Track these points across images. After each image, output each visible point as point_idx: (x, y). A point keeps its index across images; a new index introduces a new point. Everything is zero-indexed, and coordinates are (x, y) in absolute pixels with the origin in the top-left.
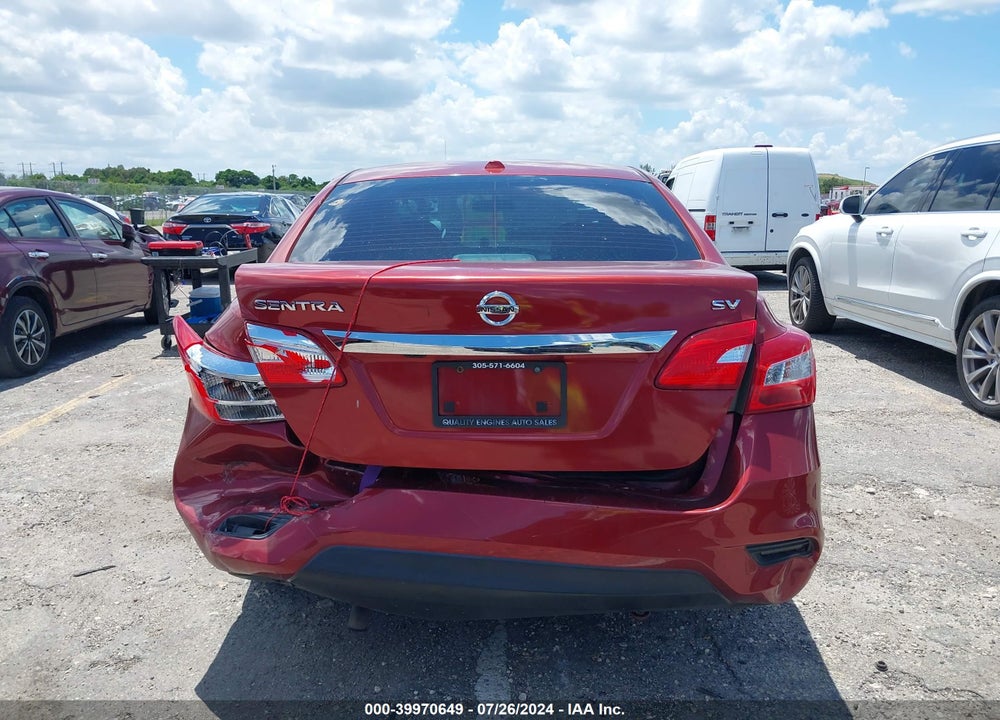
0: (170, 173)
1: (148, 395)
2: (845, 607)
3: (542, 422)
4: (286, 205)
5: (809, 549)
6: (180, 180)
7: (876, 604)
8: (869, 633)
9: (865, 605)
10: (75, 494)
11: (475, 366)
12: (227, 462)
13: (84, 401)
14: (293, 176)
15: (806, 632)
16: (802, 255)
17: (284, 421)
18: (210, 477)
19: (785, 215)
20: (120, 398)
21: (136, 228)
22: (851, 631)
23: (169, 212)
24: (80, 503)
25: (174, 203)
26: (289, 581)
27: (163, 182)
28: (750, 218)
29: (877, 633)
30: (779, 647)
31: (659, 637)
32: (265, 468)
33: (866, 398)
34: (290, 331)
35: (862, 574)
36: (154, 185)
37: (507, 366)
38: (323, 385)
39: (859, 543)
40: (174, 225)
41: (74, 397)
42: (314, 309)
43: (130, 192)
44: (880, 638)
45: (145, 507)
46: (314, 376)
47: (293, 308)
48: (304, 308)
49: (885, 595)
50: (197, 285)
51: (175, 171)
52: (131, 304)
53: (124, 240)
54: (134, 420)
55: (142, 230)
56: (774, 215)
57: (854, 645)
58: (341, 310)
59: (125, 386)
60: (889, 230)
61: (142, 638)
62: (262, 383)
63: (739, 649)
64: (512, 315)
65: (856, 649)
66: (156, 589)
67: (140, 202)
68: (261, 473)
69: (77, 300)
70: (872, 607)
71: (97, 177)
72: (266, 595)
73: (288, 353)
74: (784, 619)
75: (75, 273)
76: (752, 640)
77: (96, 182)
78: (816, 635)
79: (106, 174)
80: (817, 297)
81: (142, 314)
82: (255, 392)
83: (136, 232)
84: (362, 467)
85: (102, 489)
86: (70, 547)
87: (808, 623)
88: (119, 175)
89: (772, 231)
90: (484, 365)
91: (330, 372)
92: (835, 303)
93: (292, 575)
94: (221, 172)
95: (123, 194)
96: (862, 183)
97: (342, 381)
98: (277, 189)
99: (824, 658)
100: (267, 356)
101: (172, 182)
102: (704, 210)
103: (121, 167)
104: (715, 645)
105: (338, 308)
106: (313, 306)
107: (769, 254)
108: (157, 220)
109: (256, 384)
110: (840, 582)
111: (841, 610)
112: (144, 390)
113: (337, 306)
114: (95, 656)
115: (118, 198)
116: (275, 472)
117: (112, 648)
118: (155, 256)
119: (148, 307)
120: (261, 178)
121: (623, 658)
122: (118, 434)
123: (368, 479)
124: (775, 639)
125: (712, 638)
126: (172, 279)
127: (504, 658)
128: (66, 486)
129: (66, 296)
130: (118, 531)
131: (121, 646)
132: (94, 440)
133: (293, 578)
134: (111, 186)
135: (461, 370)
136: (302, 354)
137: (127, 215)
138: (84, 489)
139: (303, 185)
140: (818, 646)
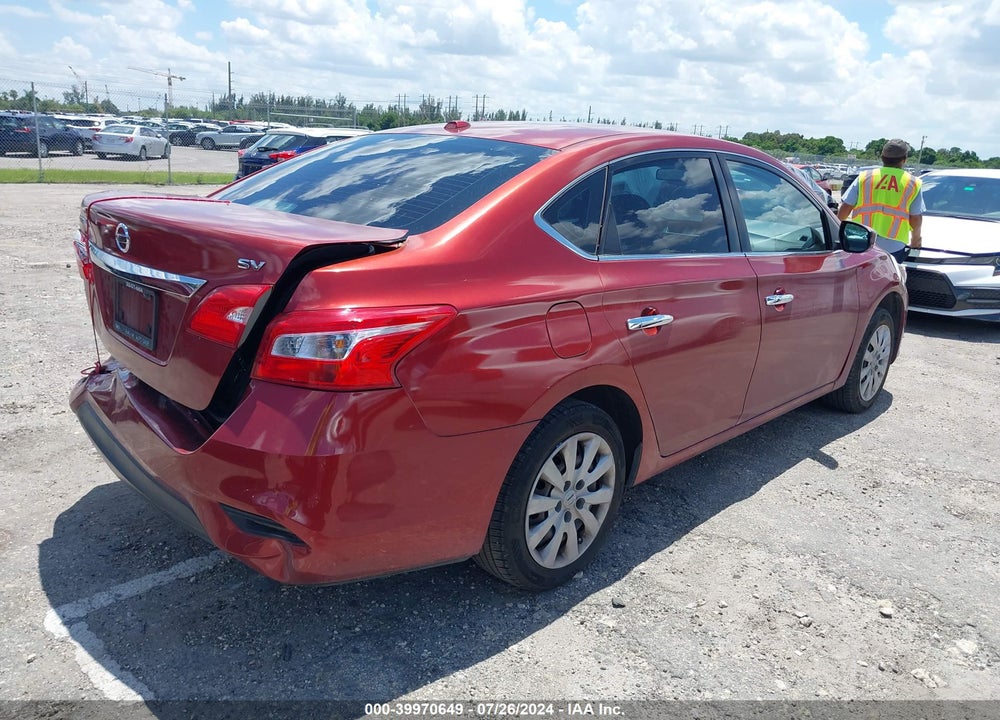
0: (821, 140)
6: (829, 148)
11: (127, 285)
36: (805, 153)
51: (827, 138)
79: (763, 139)
94: (873, 142)
101: (821, 149)
103: (778, 132)
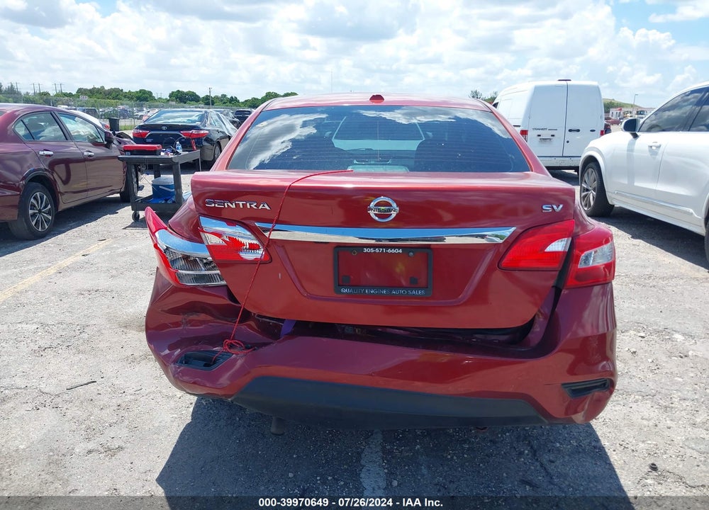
0: (137, 92)
1: (124, 254)
2: (626, 422)
3: (414, 292)
4: (220, 118)
5: (607, 386)
6: (143, 98)
7: (648, 420)
8: (643, 442)
9: (640, 420)
10: (74, 326)
11: (366, 250)
12: (184, 313)
13: (79, 258)
14: (224, 96)
15: (598, 440)
16: (591, 161)
17: (226, 286)
18: (172, 324)
19: (578, 131)
20: (103, 256)
21: (114, 134)
22: (631, 440)
23: (136, 120)
24: (78, 332)
25: (140, 114)
26: (230, 399)
27: (133, 99)
28: (553, 132)
29: (649, 442)
30: (578, 451)
31: (491, 441)
32: (212, 318)
33: (637, 266)
34: (231, 222)
35: (637, 397)
36: (126, 101)
37: (389, 251)
38: (255, 262)
39: (634, 374)
40: (141, 131)
41: (72, 255)
42: (249, 207)
43: (108, 105)
44: (652, 446)
45: (124, 336)
46: (248, 256)
47: (234, 206)
48: (241, 206)
49: (654, 414)
50: (157, 176)
51: (141, 91)
52: (110, 188)
53: (106, 143)
54: (114, 272)
55: (119, 136)
56: (570, 131)
57: (633, 450)
58: (268, 208)
59: (107, 248)
60: (658, 144)
61: (124, 433)
62: (210, 259)
63: (549, 451)
64: (394, 214)
65: (634, 453)
66: (133, 397)
67: (116, 113)
68: (209, 321)
69: (74, 186)
70: (645, 422)
71: (86, 94)
72: (210, 403)
73: (229, 238)
74: (581, 430)
75: (71, 166)
76: (558, 445)
77: (86, 98)
78: (605, 443)
79: (93, 92)
80: (601, 191)
81: (118, 195)
82: (205, 264)
83: (114, 137)
84: (282, 321)
85: (93, 322)
86: (72, 365)
87: (599, 433)
88: (101, 93)
89: (568, 142)
90: (372, 250)
91: (260, 253)
92: (614, 196)
93: (232, 395)
94: (173, 92)
95: (104, 107)
96: (632, 106)
97: (268, 259)
98: (213, 105)
99: (612, 460)
100: (215, 240)
101: (139, 98)
102: (519, 126)
103: (103, 87)
104: (532, 447)
105: (267, 207)
106: (248, 204)
107: (565, 159)
108: (129, 127)
109: (205, 259)
110: (621, 403)
111: (622, 424)
112: (120, 250)
113: (266, 205)
114: (91, 446)
115: (101, 110)
116: (218, 321)
117: (102, 440)
118: (128, 155)
119: (122, 190)
120: (201, 97)
121: (466, 456)
122: (103, 282)
123: (286, 328)
124: (575, 444)
125: (529, 442)
126: (140, 170)
127: (381, 454)
128: (68, 320)
129: (66, 182)
130: (105, 354)
131: (110, 439)
132: (87, 286)
133: (233, 398)
134: (96, 101)
135: (355, 253)
136: (240, 239)
137: (107, 123)
138: (79, 322)
139: (230, 103)
140: (607, 450)
